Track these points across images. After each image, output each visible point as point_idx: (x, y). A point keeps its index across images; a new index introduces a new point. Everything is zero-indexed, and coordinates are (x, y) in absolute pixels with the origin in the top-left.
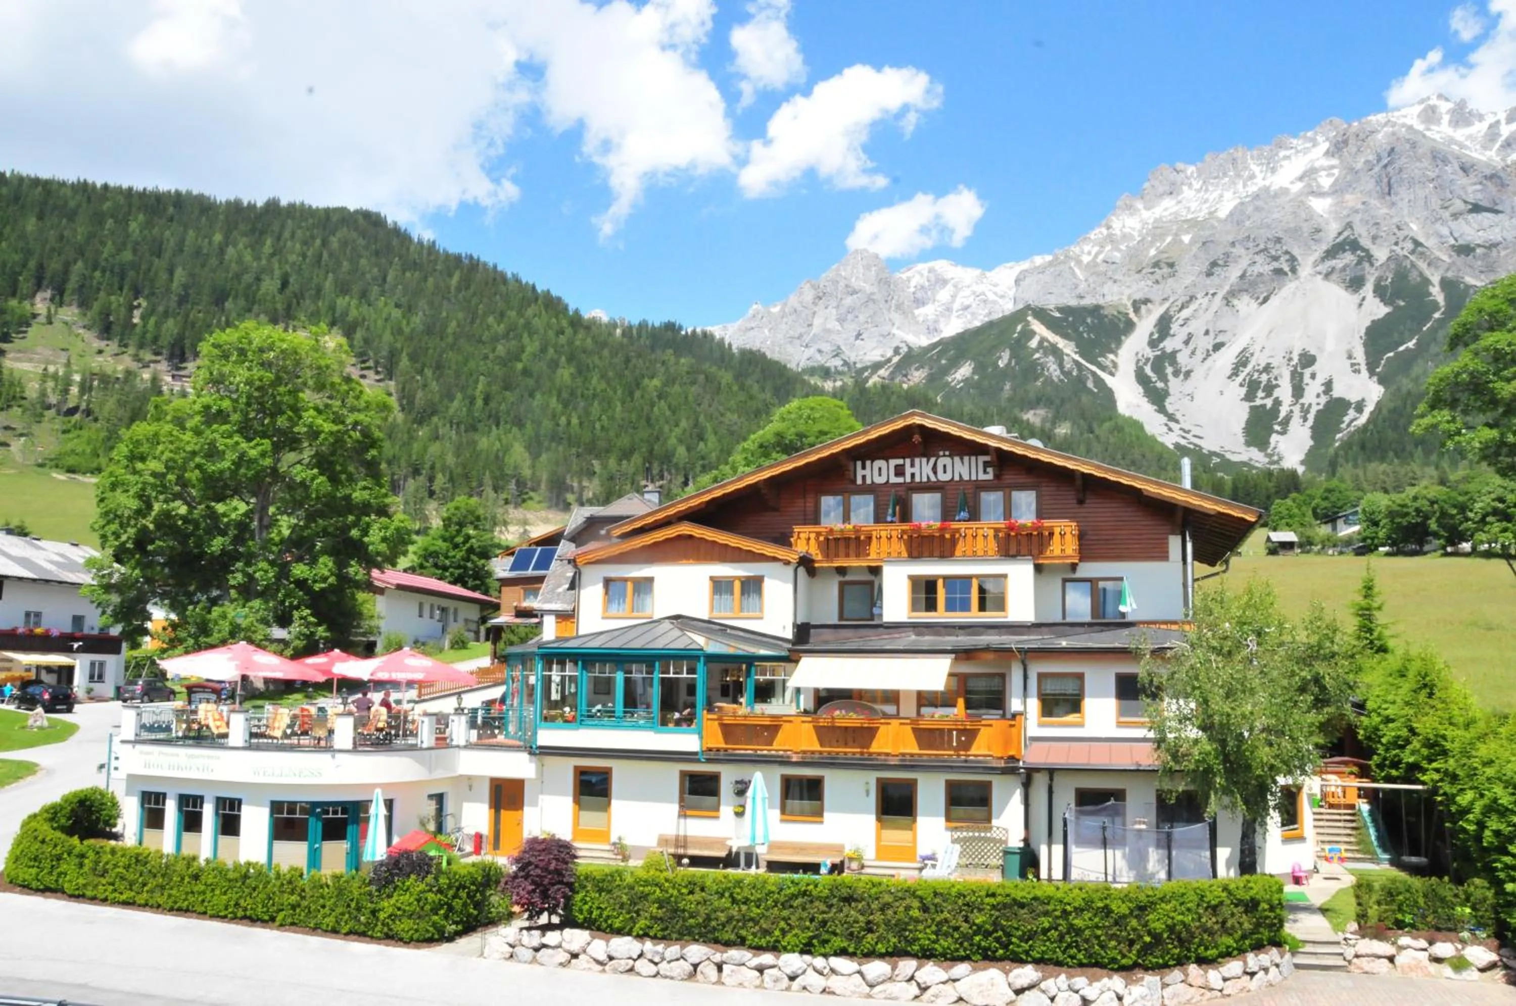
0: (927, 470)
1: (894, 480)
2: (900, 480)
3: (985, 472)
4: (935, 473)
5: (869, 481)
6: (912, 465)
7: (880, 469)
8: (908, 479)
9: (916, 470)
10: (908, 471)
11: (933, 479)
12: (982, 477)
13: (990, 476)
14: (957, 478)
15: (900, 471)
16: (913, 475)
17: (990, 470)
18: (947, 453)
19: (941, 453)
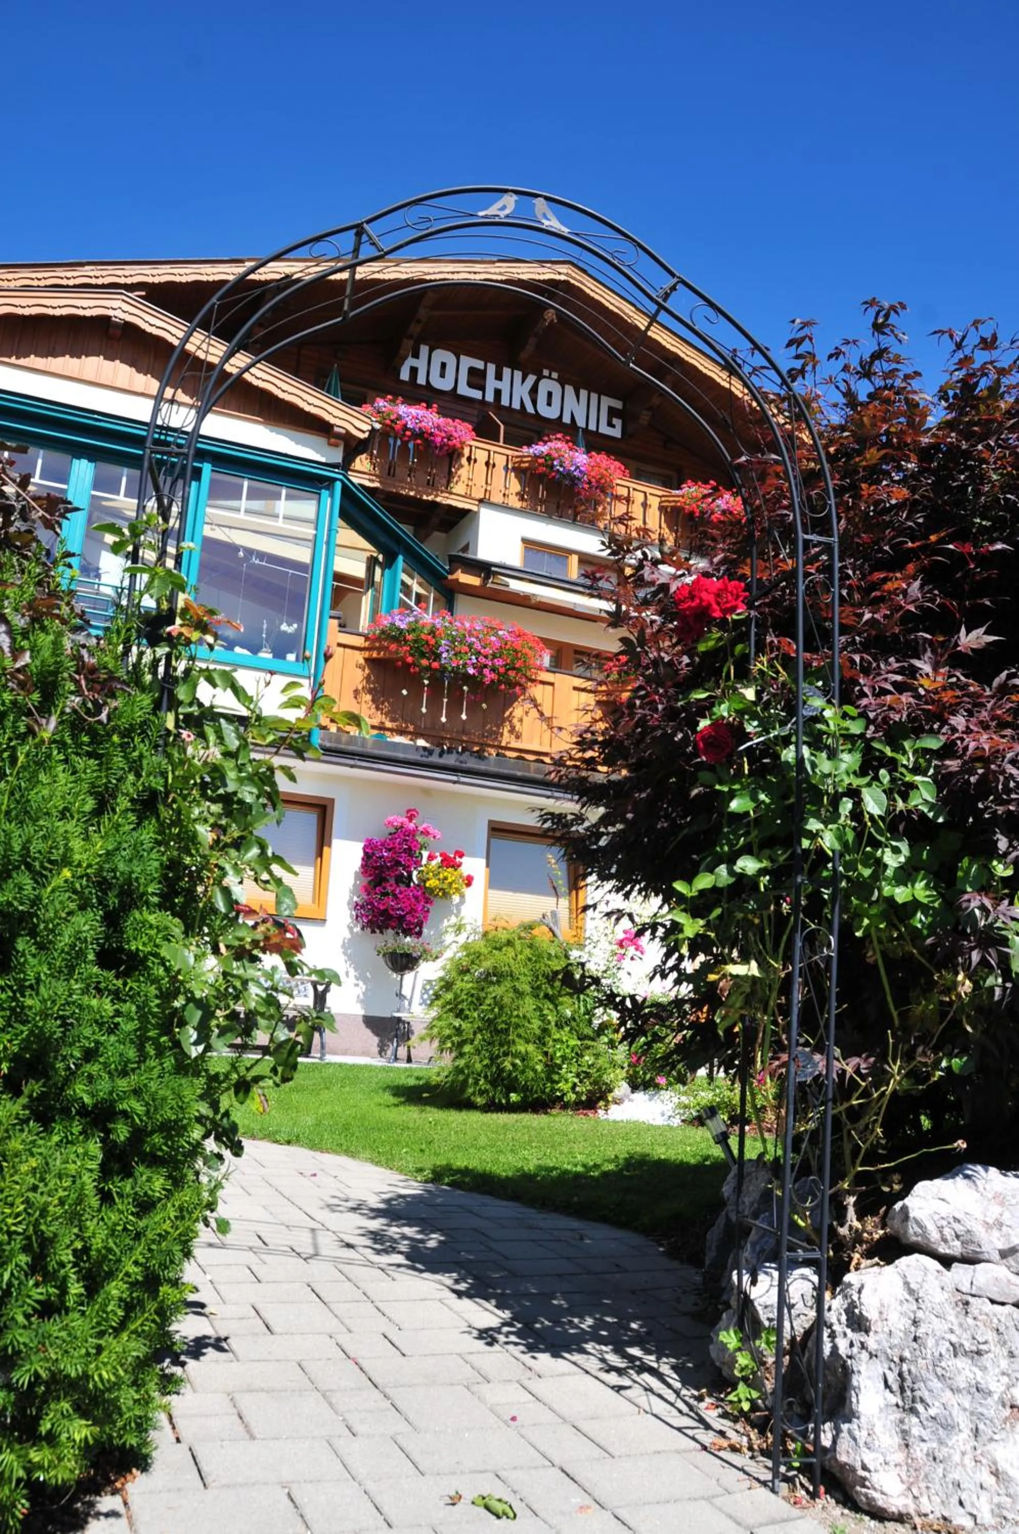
0: (522, 391)
1: (464, 390)
2: (476, 394)
3: (610, 424)
4: (534, 402)
5: (421, 380)
6: (499, 377)
7: (443, 366)
8: (490, 397)
9: (504, 385)
10: (491, 383)
11: (530, 409)
12: (604, 429)
13: (616, 433)
14: (567, 419)
15: (477, 378)
16: (498, 393)
17: (617, 422)
18: (555, 375)
19: (546, 372)
